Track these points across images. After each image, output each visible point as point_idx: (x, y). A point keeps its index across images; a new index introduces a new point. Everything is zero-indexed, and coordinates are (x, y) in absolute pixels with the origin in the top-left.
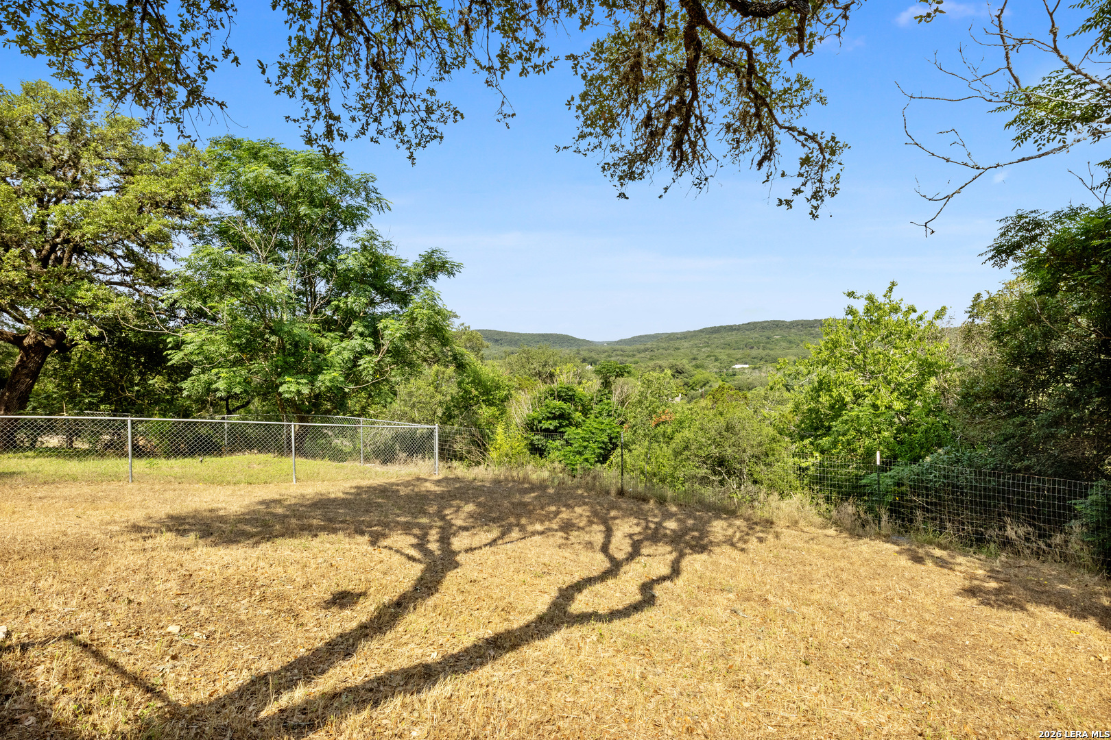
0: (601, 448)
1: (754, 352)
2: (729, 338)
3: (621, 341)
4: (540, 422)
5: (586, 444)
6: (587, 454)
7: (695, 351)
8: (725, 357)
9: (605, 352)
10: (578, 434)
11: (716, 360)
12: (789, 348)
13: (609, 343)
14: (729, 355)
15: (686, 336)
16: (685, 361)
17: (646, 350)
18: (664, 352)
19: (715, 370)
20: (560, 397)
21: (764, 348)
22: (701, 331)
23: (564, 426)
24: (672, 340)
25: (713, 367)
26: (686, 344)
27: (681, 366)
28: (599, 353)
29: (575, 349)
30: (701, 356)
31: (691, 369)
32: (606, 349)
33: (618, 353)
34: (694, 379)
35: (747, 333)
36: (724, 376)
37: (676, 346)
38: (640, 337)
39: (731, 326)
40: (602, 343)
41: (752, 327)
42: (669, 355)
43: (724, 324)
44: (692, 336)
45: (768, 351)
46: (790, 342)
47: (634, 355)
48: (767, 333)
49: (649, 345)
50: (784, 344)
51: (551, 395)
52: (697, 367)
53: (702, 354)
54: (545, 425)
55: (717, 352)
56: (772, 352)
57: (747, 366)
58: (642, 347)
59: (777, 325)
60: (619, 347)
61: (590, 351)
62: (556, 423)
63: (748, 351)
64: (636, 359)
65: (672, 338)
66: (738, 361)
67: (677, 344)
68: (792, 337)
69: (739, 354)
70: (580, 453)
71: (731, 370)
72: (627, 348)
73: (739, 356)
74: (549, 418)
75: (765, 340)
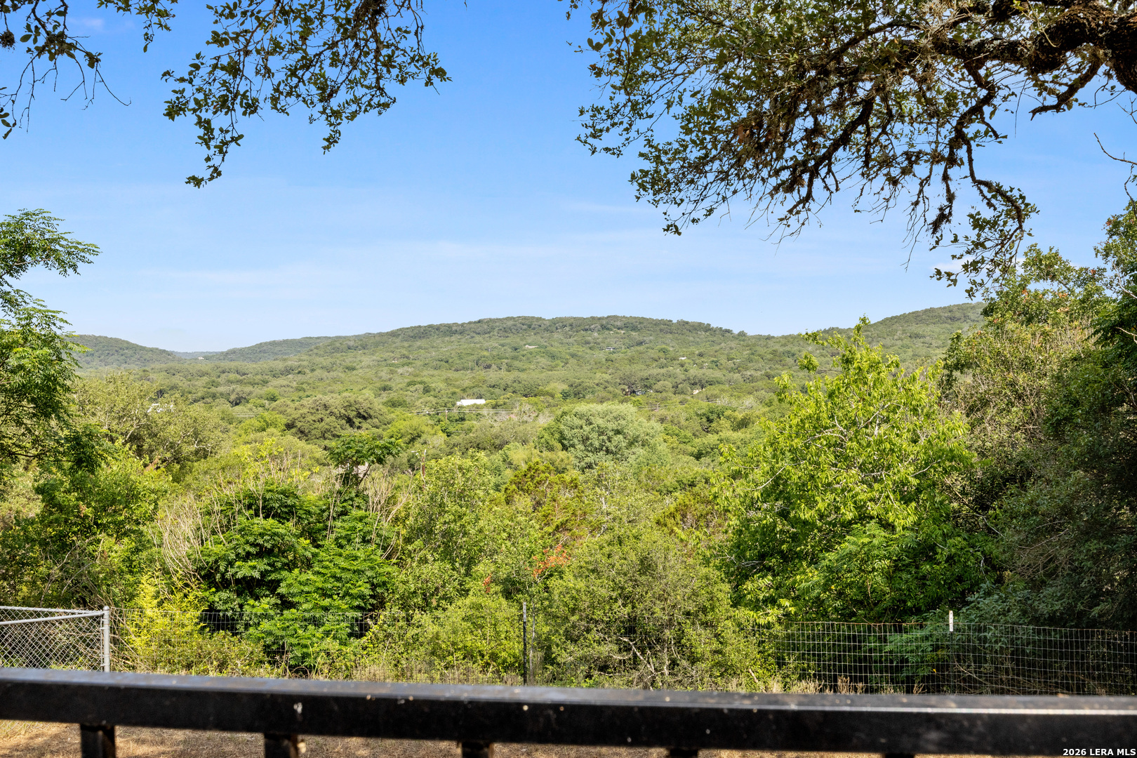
0: (359, 608)
1: (493, 376)
2: (447, 347)
3: (233, 352)
4: (231, 564)
5: (327, 602)
6: (330, 620)
7: (384, 373)
8: (442, 385)
9: (203, 374)
10: (306, 583)
11: (427, 390)
12: (552, 369)
13: (208, 357)
14: (447, 380)
15: (365, 343)
16: (368, 393)
17: (288, 371)
18: (325, 374)
19: (426, 411)
20: (268, 513)
21: (510, 368)
22: (394, 334)
23: (276, 570)
24: (337, 350)
25: (424, 404)
26: (367, 360)
27: (366, 405)
28: (190, 376)
29: (136, 368)
30: (398, 383)
31: (385, 409)
32: (206, 367)
33: (232, 376)
34: (392, 429)
35: (478, 338)
36: (445, 422)
37: (348, 362)
38: (274, 344)
39: (449, 326)
40: (194, 357)
41: (485, 327)
42: (335, 380)
43: (436, 322)
44: (377, 345)
45: (515, 374)
46: (553, 357)
47: (265, 382)
48: (513, 340)
49: (293, 362)
50: (544, 361)
51: (249, 507)
52: (393, 404)
53: (398, 379)
54: (245, 570)
55: (426, 375)
56: (523, 376)
57: (481, 402)
58: (280, 365)
59: (529, 325)
60: (233, 365)
61: (171, 372)
62: (262, 565)
63: (481, 374)
64: (269, 389)
65: (337, 346)
66: (466, 392)
67: (349, 359)
68: (556, 348)
69: (466, 379)
70: (317, 622)
71: (455, 411)
72: (250, 366)
73: (467, 383)
74: (248, 556)
75: (510, 352)
